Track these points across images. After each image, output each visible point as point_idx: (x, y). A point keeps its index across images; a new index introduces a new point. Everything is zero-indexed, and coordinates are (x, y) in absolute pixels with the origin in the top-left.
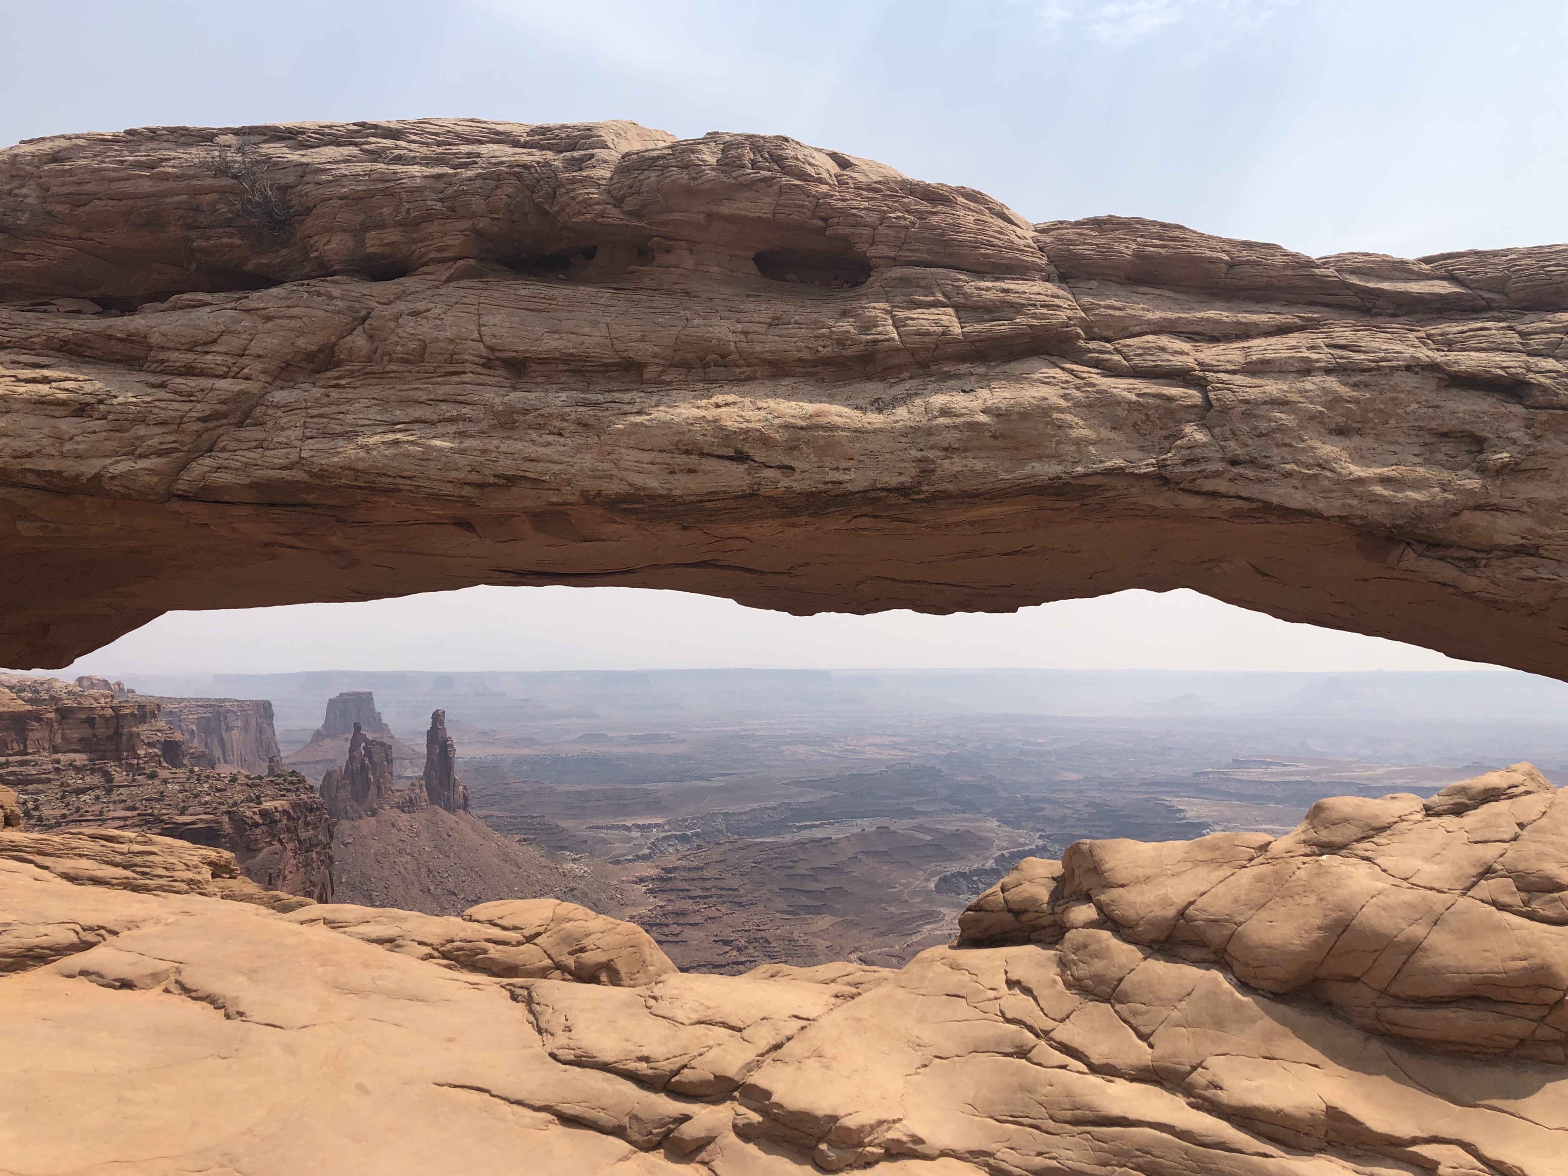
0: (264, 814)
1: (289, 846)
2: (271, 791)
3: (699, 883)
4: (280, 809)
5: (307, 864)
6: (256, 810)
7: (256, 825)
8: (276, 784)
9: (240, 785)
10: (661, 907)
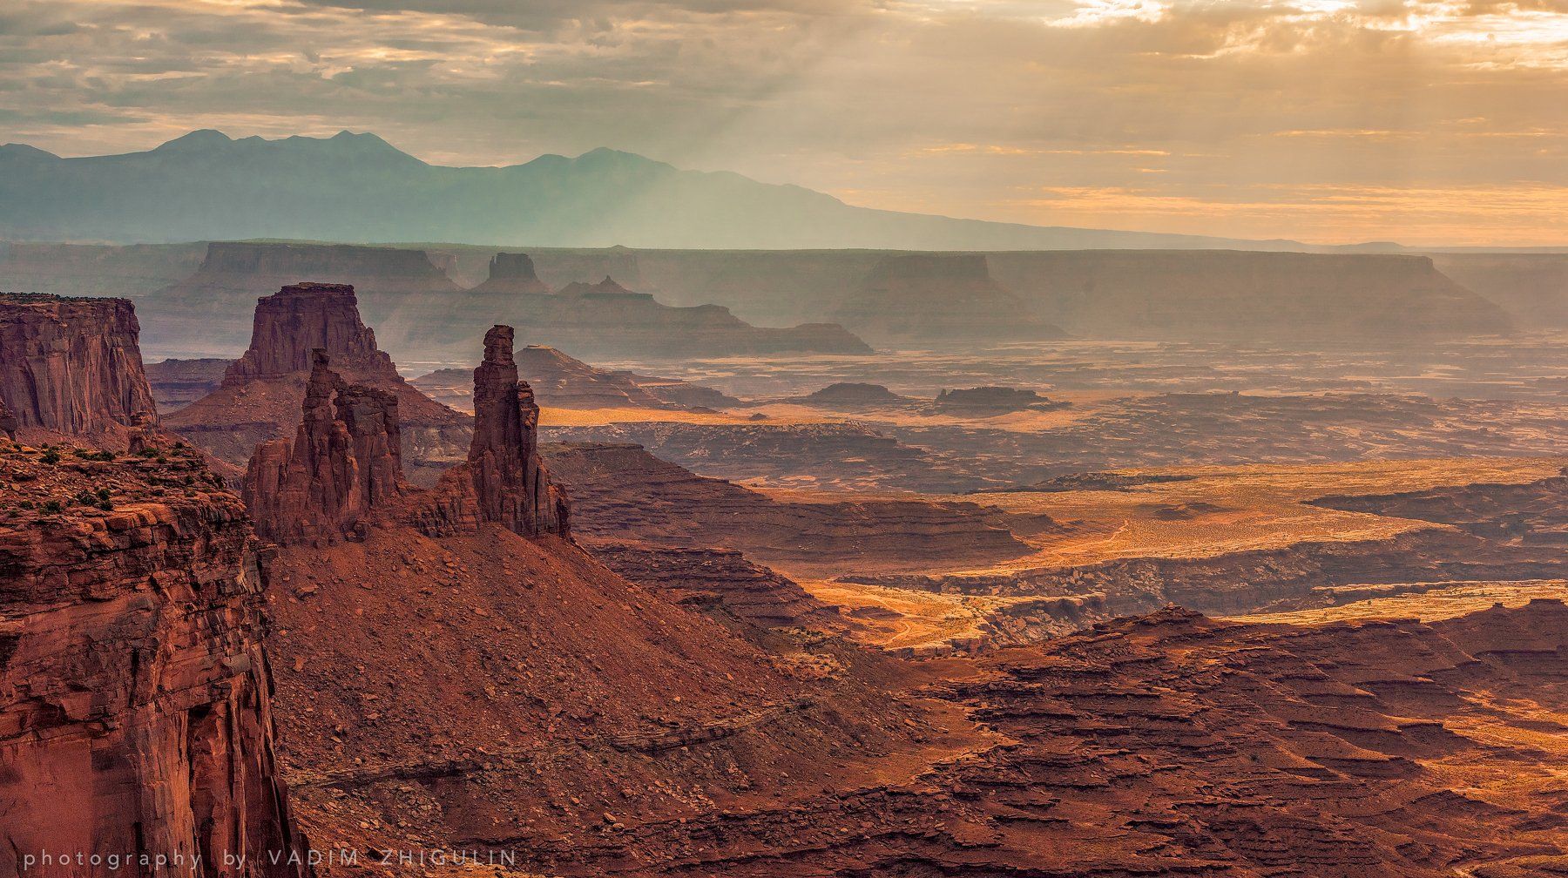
0: (116, 528)
1: (174, 594)
2: (130, 482)
3: (1100, 705)
4: (152, 520)
5: (213, 630)
6: (100, 521)
7: (103, 551)
8: (142, 470)
9: (64, 469)
10: (1009, 749)
